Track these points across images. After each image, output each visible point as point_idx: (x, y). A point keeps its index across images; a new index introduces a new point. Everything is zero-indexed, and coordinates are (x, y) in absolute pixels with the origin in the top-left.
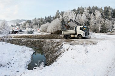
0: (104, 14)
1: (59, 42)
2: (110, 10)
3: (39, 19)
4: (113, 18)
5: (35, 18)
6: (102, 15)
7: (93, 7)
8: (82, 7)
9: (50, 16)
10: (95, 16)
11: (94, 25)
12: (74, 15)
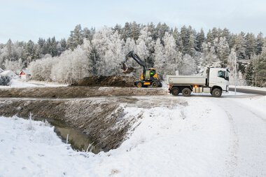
0: (181, 42)
1: (107, 105)
2: (191, 36)
3: (21, 44)
4: (197, 52)
5: (10, 41)
6: (177, 44)
7: (159, 24)
8: (135, 22)
9: (54, 39)
10: (164, 45)
11: (161, 65)
12: (119, 40)
